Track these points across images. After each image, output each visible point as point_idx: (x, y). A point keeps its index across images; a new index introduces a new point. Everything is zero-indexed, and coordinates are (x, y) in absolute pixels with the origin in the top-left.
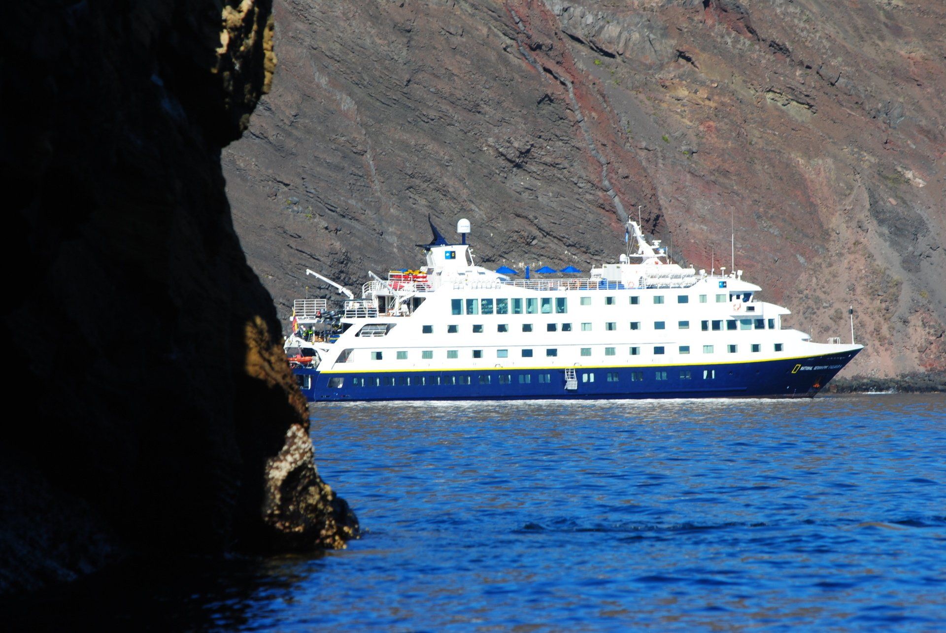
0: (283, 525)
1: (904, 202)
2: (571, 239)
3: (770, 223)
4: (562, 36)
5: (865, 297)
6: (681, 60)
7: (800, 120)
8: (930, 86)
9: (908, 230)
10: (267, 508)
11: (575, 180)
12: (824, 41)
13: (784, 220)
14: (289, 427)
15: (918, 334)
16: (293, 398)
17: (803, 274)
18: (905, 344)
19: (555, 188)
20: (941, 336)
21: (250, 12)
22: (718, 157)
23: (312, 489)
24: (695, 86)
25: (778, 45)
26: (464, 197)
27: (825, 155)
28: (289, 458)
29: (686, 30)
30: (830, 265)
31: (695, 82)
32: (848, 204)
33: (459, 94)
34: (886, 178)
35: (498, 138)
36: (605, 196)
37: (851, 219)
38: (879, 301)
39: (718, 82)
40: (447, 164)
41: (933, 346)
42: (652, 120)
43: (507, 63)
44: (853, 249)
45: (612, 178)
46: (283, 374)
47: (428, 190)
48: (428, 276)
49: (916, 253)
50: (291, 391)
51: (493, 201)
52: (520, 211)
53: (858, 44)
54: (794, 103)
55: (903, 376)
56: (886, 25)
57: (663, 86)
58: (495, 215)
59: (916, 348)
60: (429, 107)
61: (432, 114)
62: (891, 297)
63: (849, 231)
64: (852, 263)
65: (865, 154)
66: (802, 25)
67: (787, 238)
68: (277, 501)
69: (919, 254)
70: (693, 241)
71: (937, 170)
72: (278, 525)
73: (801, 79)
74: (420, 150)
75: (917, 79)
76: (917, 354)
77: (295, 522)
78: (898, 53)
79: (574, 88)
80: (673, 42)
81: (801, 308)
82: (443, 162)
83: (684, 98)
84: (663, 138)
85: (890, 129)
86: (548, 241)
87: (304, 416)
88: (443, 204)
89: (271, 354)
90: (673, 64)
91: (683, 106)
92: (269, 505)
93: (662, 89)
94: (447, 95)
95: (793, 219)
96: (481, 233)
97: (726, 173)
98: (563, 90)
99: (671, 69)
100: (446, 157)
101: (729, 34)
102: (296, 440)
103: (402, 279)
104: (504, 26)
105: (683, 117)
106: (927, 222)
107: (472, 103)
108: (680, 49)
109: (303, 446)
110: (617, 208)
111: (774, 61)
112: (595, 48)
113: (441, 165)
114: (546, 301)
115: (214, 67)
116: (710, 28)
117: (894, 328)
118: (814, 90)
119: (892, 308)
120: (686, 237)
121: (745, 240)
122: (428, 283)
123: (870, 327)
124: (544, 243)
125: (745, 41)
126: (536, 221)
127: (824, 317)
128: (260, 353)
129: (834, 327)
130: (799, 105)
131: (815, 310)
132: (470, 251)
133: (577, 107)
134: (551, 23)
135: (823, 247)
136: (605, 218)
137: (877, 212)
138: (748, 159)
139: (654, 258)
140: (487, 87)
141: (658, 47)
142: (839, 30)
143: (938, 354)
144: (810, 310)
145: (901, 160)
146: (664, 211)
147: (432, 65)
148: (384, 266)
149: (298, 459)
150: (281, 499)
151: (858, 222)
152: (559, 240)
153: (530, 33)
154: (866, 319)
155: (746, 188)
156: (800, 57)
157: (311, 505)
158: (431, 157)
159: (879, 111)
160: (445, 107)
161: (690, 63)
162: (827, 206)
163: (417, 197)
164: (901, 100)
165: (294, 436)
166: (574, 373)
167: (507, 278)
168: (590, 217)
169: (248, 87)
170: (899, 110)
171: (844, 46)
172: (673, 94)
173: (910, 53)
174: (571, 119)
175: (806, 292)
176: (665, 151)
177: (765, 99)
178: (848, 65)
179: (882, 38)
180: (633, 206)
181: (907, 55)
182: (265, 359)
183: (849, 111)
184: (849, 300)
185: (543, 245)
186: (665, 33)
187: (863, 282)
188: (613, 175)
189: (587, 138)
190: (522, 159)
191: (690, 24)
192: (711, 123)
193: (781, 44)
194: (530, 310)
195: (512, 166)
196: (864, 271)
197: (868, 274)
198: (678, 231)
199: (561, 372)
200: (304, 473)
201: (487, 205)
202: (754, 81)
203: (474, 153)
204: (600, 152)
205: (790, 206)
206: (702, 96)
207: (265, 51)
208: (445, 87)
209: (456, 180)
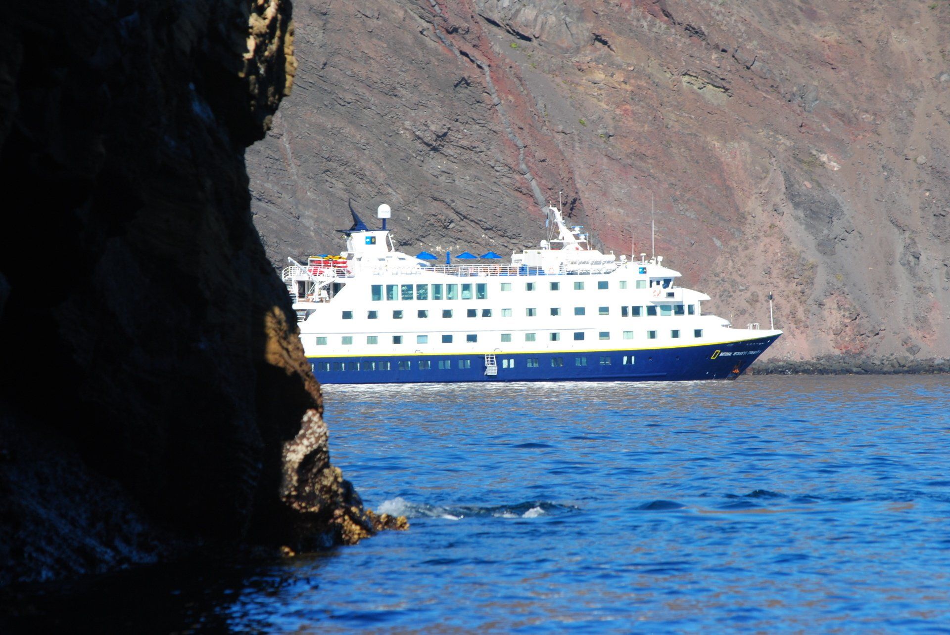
0: (300, 506)
1: (819, 185)
2: (489, 223)
3: (687, 206)
4: (479, 19)
5: (781, 280)
6: (597, 43)
7: (716, 103)
8: (845, 70)
9: (823, 214)
10: (285, 489)
11: (492, 163)
12: (739, 25)
13: (701, 204)
14: (305, 413)
15: (833, 317)
16: (309, 385)
17: (720, 257)
18: (820, 327)
19: (472, 171)
20: (856, 318)
21: (274, 19)
22: (635, 140)
23: (326, 471)
24: (611, 70)
25: (694, 29)
26: (381, 180)
27: (741, 138)
28: (305, 442)
29: (602, 13)
30: (746, 248)
31: (611, 66)
32: (763, 187)
33: (375, 77)
34: (801, 161)
35: (415, 121)
36: (522, 179)
37: (767, 202)
38: (795, 284)
39: (634, 66)
40: (364, 147)
41: (847, 329)
42: (568, 103)
43: (423, 46)
44: (769, 232)
45: (529, 161)
46: (299, 362)
47: (345, 173)
48: (348, 261)
49: (831, 237)
50: (307, 378)
51: (410, 185)
52: (437, 195)
53: (773, 27)
54: (710, 86)
55: (819, 359)
56: (801, 9)
57: (579, 70)
58: (412, 198)
59: (831, 330)
60: (345, 90)
61: (349, 97)
62: (806, 280)
63: (765, 214)
64: (768, 246)
65: (781, 137)
66: (717, 8)
67: (703, 222)
68: (295, 483)
69: (834, 237)
70: (609, 224)
71: (852, 154)
72: (295, 505)
73: (717, 62)
74: (336, 133)
75: (831, 62)
76: (832, 336)
77: (311, 503)
78: (812, 37)
79: (491, 71)
80: (590, 25)
81: (718, 291)
82: (359, 145)
83: (600, 81)
84: (580, 122)
85: (805, 113)
86: (466, 224)
87: (319, 402)
88: (360, 187)
89: (289, 343)
90: (589, 48)
91: (600, 89)
92: (287, 486)
93: (579, 73)
94: (363, 78)
95: (709, 202)
96: (398, 216)
97: (642, 157)
98: (480, 74)
99: (588, 52)
100: (363, 141)
101: (645, 18)
102: (312, 425)
103: (322, 264)
104: (420, 10)
105: (599, 100)
106: (842, 205)
107: (389, 86)
108: (597, 33)
109: (319, 430)
110: (534, 191)
111: (689, 44)
112: (512, 32)
113: (358, 149)
114: (466, 287)
115: (241, 71)
116: (626, 12)
117: (809, 311)
118: (730, 74)
119: (807, 291)
120: (603, 221)
121: (662, 223)
122: (348, 269)
123: (786, 310)
124: (461, 226)
125: (661, 24)
126: (453, 205)
127: (741, 300)
128: (279, 341)
129: (751, 310)
130: (715, 88)
131: (732, 293)
132: (390, 237)
133: (493, 91)
134: (467, 6)
135: (739, 230)
136: (523, 201)
137: (792, 195)
138: (664, 143)
139: (575, 243)
140: (404, 70)
141: (574, 31)
142: (754, 14)
143: (853, 336)
144: (726, 293)
145: (817, 144)
146: (581, 194)
147: (348, 48)
148: (301, 250)
149: (314, 442)
150: (298, 481)
151: (774, 205)
152: (476, 223)
153: (446, 16)
154: (782, 301)
155: (663, 172)
156: (716, 41)
157: (325, 486)
158: (347, 141)
159: (794, 95)
160: (361, 90)
161: (606, 46)
162: (743, 190)
163: (334, 181)
164: (816, 83)
165: (310, 421)
166: (495, 359)
167: (428, 264)
168: (508, 200)
169: (271, 89)
170: (814, 94)
171: (759, 30)
172: (590, 77)
173: (825, 36)
174: (488, 103)
175: (722, 275)
176: (582, 135)
177: (681, 82)
178: (763, 48)
179: (797, 22)
180: (550, 189)
181: (822, 39)
182: (283, 348)
183: (764, 95)
184: (765, 283)
185: (461, 229)
186: (582, 16)
187: (779, 265)
188: (529, 158)
189: (504, 121)
190: (439, 143)
191: (606, 7)
192: (628, 107)
193: (696, 28)
194: (450, 296)
195: (429, 149)
196: (779, 255)
197: (784, 257)
198: (595, 214)
199: (481, 357)
200: (319, 456)
201: (404, 189)
202: (670, 65)
203: (390, 136)
204: (517, 135)
205: (706, 189)
206: (618, 80)
207: (286, 56)
208: (360, 70)
209: (373, 163)
